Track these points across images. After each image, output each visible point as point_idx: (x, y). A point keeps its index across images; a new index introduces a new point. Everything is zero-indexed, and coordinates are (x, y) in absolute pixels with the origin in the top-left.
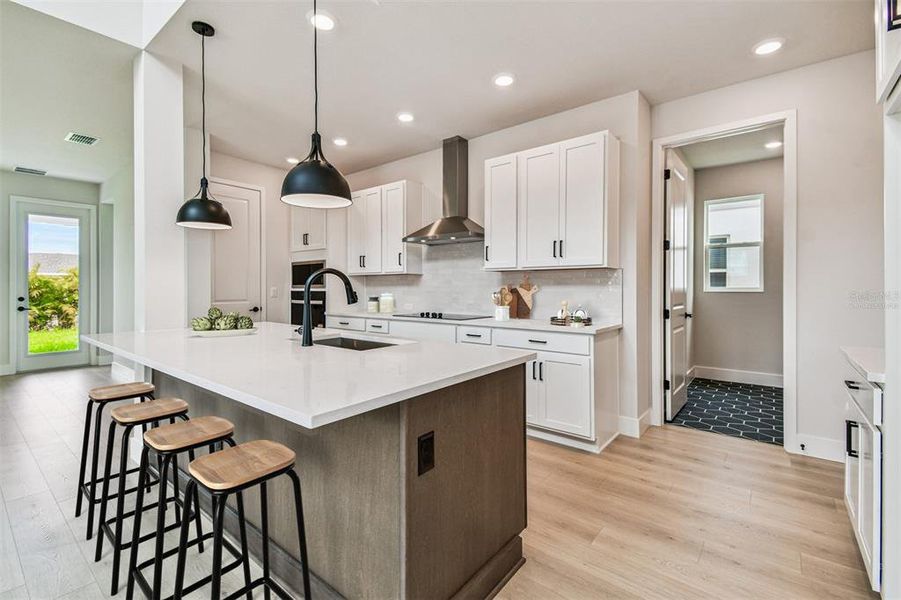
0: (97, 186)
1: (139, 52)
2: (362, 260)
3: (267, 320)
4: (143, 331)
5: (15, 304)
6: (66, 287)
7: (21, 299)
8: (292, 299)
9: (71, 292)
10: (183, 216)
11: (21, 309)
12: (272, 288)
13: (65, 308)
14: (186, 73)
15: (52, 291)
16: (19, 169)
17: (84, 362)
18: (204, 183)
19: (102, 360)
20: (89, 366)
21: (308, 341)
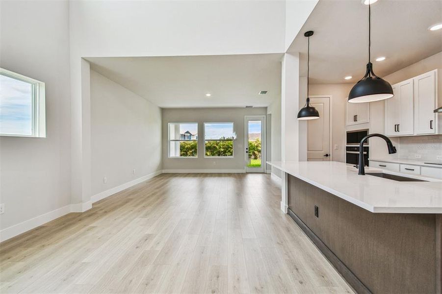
0: (266, 108)
1: (284, 54)
2: (397, 128)
3: (333, 161)
4: (284, 161)
5: (245, 150)
6: (255, 145)
7: (247, 149)
8: (347, 150)
9: (257, 146)
10: (300, 116)
11: (247, 152)
12: (336, 145)
13: (256, 152)
14: (301, 56)
15: (252, 146)
16: (247, 107)
17: (263, 172)
18: (308, 100)
19: (268, 171)
20: (264, 173)
21: (362, 172)
